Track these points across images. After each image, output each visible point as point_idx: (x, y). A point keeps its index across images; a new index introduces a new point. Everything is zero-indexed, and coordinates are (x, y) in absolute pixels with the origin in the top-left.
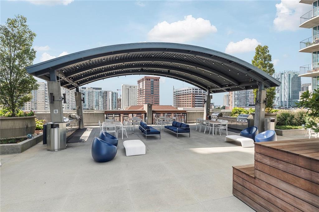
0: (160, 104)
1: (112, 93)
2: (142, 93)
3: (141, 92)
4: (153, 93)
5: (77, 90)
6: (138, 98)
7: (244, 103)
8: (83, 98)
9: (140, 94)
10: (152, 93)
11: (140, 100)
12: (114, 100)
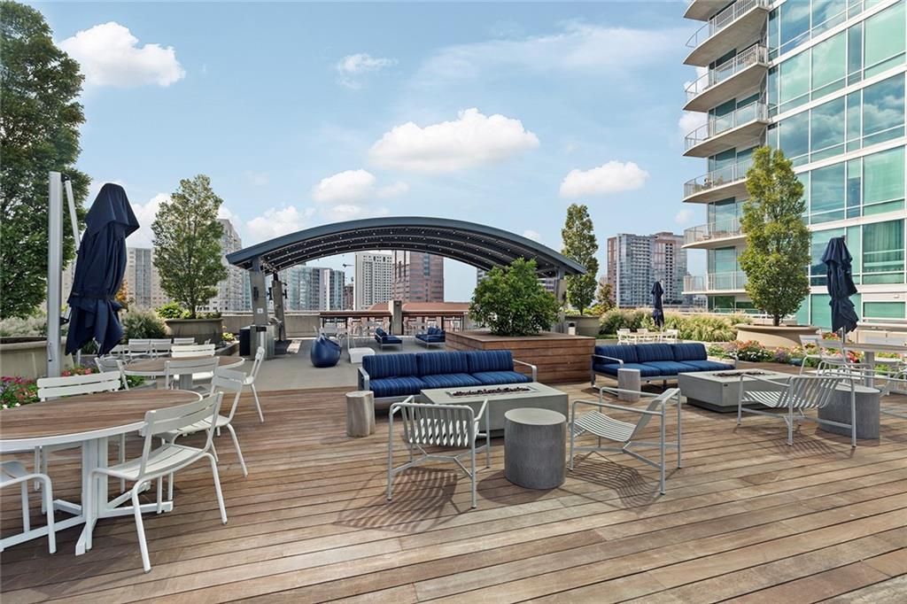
0: (446, 299)
1: (332, 273)
2: (403, 274)
3: (400, 270)
4: (429, 274)
5: (276, 277)
6: (393, 286)
7: (643, 296)
8: (286, 291)
9: (398, 276)
10: (425, 274)
11: (397, 291)
12: (336, 289)
